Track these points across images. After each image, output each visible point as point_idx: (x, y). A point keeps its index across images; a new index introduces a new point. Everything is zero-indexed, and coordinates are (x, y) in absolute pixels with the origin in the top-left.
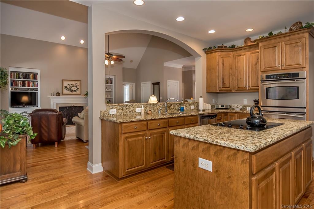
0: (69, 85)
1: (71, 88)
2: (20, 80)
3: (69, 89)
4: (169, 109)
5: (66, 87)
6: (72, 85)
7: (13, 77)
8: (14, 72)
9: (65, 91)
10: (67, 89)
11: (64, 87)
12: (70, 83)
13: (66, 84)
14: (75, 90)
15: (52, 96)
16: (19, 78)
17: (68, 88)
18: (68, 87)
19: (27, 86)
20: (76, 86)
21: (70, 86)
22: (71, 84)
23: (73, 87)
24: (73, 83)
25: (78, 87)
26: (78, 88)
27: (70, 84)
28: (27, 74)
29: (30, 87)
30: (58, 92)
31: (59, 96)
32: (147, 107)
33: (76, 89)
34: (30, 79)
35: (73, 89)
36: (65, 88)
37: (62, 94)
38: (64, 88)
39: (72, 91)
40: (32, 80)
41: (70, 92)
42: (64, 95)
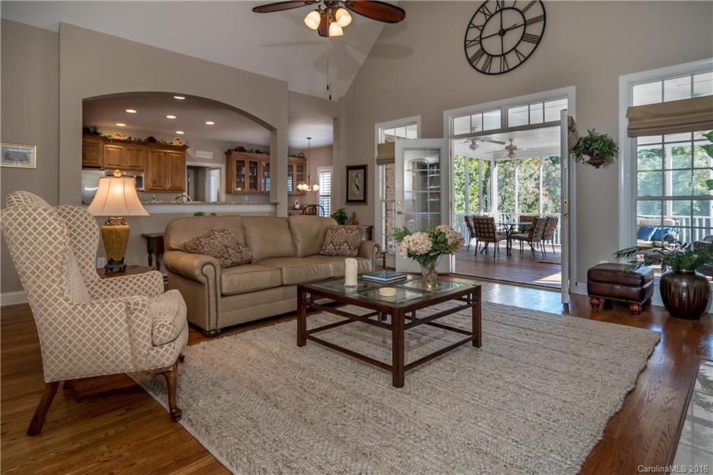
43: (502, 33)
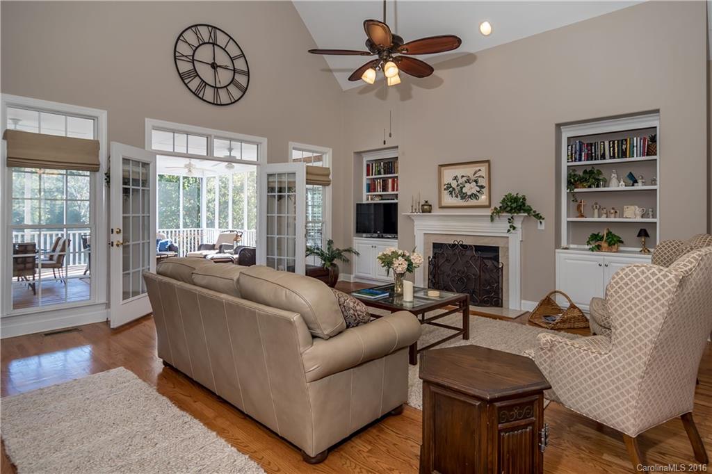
0: (455, 178)
1: (462, 188)
2: (380, 178)
3: (457, 191)
5: (449, 186)
6: (464, 179)
7: (371, 173)
8: (373, 162)
9: (448, 200)
10: (451, 193)
11: (443, 187)
12: (459, 172)
13: (448, 176)
14: (472, 195)
15: (412, 212)
16: (379, 173)
17: (454, 189)
18: (454, 184)
19: (390, 190)
20: (476, 181)
21: (460, 181)
22: (463, 176)
23: (468, 184)
24: (469, 171)
25: (481, 182)
26: (482, 187)
27: (459, 176)
28: (389, 163)
30: (426, 202)
31: (430, 212)
33: (475, 190)
34: (394, 173)
35: (468, 189)
36: (448, 188)
37: (440, 207)
38: (445, 189)
39: (464, 196)
41: (459, 201)
42: (444, 210)
43: (214, 66)
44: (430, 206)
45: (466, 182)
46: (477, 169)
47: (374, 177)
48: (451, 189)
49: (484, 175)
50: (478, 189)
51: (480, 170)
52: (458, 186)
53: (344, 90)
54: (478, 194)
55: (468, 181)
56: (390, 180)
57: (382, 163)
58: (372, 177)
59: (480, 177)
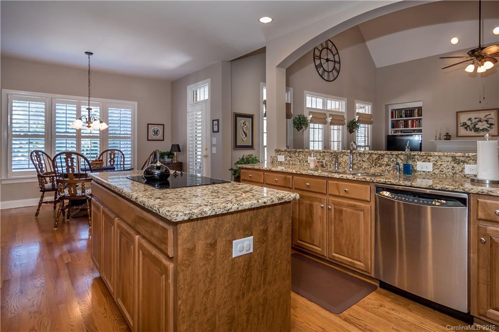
0: (470, 119)
1: (475, 125)
2: (402, 120)
3: (471, 127)
4: (376, 165)
5: (465, 124)
6: (477, 120)
7: (394, 117)
8: (396, 110)
9: (463, 131)
10: (466, 128)
11: (459, 125)
12: (473, 116)
13: (464, 118)
14: (483, 129)
15: (436, 140)
16: (401, 117)
17: (468, 126)
18: (469, 123)
19: (410, 126)
20: (487, 121)
21: (474, 121)
22: (476, 118)
23: (480, 123)
24: (482, 115)
25: (491, 121)
26: (491, 124)
27: (473, 118)
28: (410, 111)
29: (415, 128)
30: (447, 134)
31: (450, 139)
32: (326, 157)
33: (486, 126)
34: (414, 117)
35: (480, 126)
36: (463, 125)
37: (457, 136)
38: (461, 126)
39: (477, 130)
40: (417, 118)
41: (473, 133)
42: (459, 138)
44: (450, 136)
45: (478, 122)
46: (488, 114)
47: (397, 119)
48: (466, 126)
49: (493, 117)
50: (489, 126)
51: (490, 114)
52: (472, 124)
53: (377, 67)
54: (488, 128)
55: (480, 121)
56: (410, 121)
57: (403, 111)
58: (396, 119)
59: (490, 118)
